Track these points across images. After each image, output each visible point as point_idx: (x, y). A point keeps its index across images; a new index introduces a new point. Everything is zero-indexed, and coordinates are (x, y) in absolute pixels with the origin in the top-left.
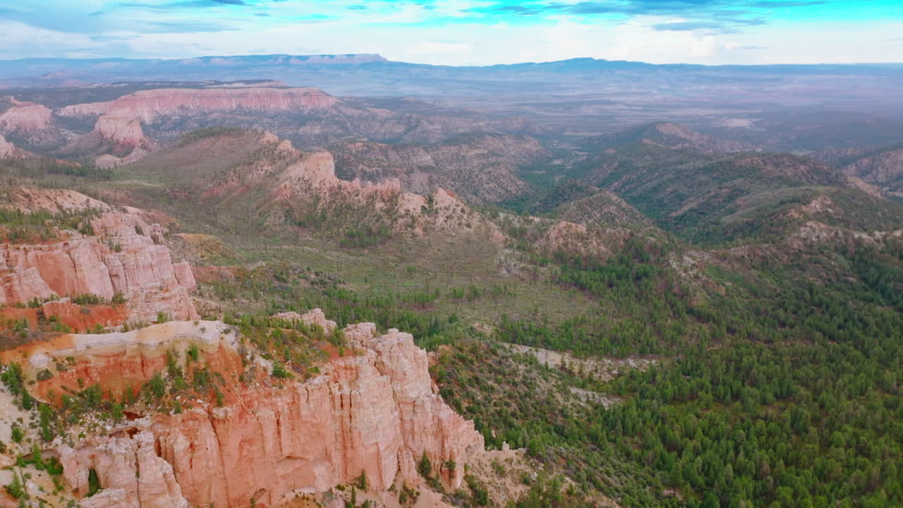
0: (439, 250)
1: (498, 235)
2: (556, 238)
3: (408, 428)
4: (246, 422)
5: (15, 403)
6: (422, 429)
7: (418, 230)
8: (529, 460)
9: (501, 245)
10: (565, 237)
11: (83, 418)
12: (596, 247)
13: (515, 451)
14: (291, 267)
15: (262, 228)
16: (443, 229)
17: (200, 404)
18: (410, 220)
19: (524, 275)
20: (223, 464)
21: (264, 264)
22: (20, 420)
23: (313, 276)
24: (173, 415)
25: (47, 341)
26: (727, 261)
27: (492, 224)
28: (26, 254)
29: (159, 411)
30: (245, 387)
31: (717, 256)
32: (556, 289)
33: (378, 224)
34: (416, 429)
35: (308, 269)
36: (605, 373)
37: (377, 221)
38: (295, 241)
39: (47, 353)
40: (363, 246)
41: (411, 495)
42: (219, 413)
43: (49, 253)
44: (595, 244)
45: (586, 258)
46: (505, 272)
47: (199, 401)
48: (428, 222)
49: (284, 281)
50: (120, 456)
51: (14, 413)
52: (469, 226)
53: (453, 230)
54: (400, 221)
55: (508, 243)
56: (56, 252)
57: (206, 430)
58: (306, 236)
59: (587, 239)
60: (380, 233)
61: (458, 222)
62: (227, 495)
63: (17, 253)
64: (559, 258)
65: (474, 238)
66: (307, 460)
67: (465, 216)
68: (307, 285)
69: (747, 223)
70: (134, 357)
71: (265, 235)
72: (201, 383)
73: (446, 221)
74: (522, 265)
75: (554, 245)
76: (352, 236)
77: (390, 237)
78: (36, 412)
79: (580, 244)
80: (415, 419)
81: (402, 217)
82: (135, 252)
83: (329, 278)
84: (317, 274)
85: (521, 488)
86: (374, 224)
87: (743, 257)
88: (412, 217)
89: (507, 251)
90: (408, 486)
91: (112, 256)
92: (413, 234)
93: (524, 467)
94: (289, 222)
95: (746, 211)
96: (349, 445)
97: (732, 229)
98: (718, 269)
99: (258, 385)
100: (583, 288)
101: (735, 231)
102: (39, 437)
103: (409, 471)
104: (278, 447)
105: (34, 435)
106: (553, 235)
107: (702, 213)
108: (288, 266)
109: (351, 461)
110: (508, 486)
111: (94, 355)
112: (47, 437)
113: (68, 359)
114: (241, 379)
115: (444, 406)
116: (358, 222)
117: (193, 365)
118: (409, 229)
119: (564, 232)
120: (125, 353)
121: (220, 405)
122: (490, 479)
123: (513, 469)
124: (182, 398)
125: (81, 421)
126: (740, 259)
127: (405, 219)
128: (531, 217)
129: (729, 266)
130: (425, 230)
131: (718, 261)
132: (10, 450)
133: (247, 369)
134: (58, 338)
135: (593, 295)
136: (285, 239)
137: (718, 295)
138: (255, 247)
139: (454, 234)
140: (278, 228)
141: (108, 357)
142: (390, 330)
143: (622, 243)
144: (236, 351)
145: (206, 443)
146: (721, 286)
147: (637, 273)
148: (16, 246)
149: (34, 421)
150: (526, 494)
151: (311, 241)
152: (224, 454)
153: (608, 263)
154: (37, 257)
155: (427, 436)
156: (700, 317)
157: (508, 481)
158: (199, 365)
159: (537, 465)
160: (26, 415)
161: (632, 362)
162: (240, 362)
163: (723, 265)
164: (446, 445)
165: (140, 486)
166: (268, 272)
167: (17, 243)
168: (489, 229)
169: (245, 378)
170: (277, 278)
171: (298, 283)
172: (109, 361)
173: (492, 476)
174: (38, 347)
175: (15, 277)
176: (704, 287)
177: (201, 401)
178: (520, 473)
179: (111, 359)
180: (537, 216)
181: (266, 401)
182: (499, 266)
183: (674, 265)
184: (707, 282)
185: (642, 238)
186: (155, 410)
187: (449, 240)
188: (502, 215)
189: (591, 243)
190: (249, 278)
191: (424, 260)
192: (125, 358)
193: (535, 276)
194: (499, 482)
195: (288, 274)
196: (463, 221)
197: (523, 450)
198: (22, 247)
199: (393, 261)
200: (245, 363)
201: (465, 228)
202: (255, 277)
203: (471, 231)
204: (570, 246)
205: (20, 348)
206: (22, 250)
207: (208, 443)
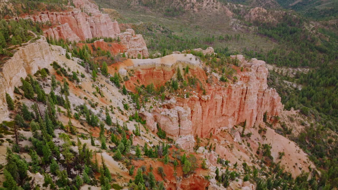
0: (205, 18)
1: (230, 13)
2: (254, 14)
3: (260, 102)
4: (212, 101)
5: (120, 92)
6: (266, 102)
7: (196, 9)
8: (301, 115)
9: (231, 17)
10: (258, 14)
11: (149, 99)
12: (271, 19)
13: (296, 111)
14: (153, 25)
15: (130, 7)
16: (206, 9)
17: (194, 93)
18: (192, 5)
19: (243, 30)
20: (202, 119)
21: (143, 23)
22: (124, 99)
23: (162, 29)
24: (186, 99)
25: (122, 62)
26: (327, 26)
27: (225, 7)
28: (57, 17)
29: (178, 96)
30: (210, 86)
31: (323, 24)
32: (259, 38)
33: (178, 6)
34: (263, 102)
35: (160, 26)
36: (291, 74)
37: (178, 5)
38: (144, 12)
39: (125, 68)
40: (173, 16)
41: (264, 131)
42: (204, 97)
43: (66, 16)
44: (270, 17)
45: (268, 23)
46: (235, 29)
47: (194, 92)
48: (199, 6)
49: (151, 30)
50: (175, 118)
51: (121, 97)
52: (217, 8)
53: (210, 9)
54: (188, 5)
55: (234, 16)
56: (69, 16)
57: (198, 105)
58: (149, 11)
59: (267, 15)
60: (180, 10)
61: (212, 6)
62: (202, 131)
63: (52, 16)
64: (256, 23)
65: (219, 13)
66: (228, 116)
67: (215, 4)
68: (160, 32)
69: (331, 9)
70: (160, 70)
71: (131, 10)
72: (192, 83)
73: (207, 6)
74: (242, 26)
75: (253, 18)
76: (168, 11)
77: (184, 12)
78: (129, 96)
79: (265, 17)
80: (264, 98)
81: (188, 3)
82: (99, 17)
83: (168, 30)
84: (163, 28)
85: (301, 127)
86: (177, 6)
87: (334, 25)
88: (193, 4)
89: (234, 19)
90: (261, 126)
91: (89, 18)
92: (194, 11)
93: (300, 118)
94: (140, 4)
95: (326, 4)
96: (242, 110)
97: (323, 12)
98: (323, 30)
99: (215, 85)
100: (270, 36)
101: (325, 13)
102: (134, 107)
103: (260, 120)
104: (221, 111)
105: (131, 106)
106: (252, 13)
107: (304, 5)
108: (151, 24)
109: (241, 116)
110: (296, 126)
111: (141, 69)
112: (138, 108)
113: (131, 71)
114: (207, 82)
115: (276, 93)
116: (169, 5)
117: (187, 75)
118: (192, 9)
119: (258, 12)
120: (154, 68)
121: (204, 94)
122: (288, 123)
123: (296, 119)
124: (187, 90)
125: (149, 100)
126: (333, 26)
127: (190, 4)
128: (239, 5)
129: (328, 29)
130: (199, 9)
131: (323, 26)
132: (126, 114)
133: (209, 77)
134: (126, 61)
135: (275, 40)
136: (140, 12)
137: (326, 41)
138: (130, 15)
139: (211, 11)
140: (137, 7)
141: (147, 70)
142: (253, 59)
143: (282, 17)
144: (202, 69)
145: (197, 110)
146: (327, 37)
147: (291, 31)
148: (52, 12)
149: (130, 100)
150: (303, 130)
151: (151, 13)
152: (204, 115)
153: (277, 26)
154: (61, 18)
155: (267, 105)
156: (321, 51)
157: (295, 124)
158: (189, 75)
159: (305, 117)
160: (126, 97)
161: (300, 70)
162: (205, 74)
163: (325, 28)
164: (275, 110)
165: (181, 130)
166: (145, 27)
167: (52, 11)
168: (225, 10)
169: (209, 82)
170: (149, 30)
171: (157, 32)
172: (147, 72)
173: (289, 122)
174: (120, 65)
175: (61, 27)
176: (320, 37)
177: (195, 92)
178: (299, 120)
179: (148, 71)
180: (241, 4)
181: (218, 92)
182: (232, 26)
183: (307, 28)
184: (321, 35)
185: (291, 15)
186: (176, 96)
187: (209, 14)
188: (228, 4)
189: (269, 17)
190: (138, 29)
191: (200, 23)
192: (155, 70)
193: (248, 31)
194: (292, 124)
195: (152, 28)
196: (214, 6)
197: (299, 111)
198: (55, 13)
199: (188, 23)
200: (207, 75)
201: (215, 9)
202: (140, 29)
203: (218, 10)
204: (260, 18)
205: (112, 65)
206: (55, 15)
207: (198, 110)
